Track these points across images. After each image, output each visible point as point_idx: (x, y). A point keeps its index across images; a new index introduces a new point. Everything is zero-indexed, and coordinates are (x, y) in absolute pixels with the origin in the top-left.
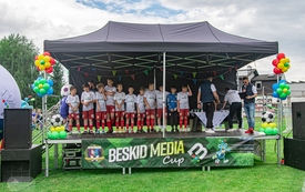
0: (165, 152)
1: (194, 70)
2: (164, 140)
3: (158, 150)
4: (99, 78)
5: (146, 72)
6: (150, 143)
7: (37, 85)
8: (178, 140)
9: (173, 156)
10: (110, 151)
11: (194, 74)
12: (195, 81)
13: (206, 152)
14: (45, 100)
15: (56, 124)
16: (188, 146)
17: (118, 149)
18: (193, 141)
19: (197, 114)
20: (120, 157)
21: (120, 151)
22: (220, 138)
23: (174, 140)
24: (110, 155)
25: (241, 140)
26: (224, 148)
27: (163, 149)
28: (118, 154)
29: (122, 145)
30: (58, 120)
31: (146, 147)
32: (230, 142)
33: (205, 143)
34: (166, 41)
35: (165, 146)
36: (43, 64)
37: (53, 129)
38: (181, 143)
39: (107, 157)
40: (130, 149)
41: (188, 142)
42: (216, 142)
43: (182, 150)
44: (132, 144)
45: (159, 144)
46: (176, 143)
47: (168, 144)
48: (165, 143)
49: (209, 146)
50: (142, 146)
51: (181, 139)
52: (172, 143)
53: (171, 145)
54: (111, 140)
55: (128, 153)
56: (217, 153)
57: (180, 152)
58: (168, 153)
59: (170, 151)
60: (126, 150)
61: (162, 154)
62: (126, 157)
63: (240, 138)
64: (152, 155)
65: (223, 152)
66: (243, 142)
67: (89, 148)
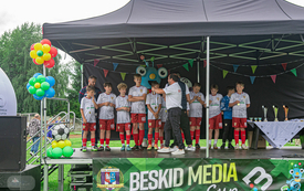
0: (209, 178)
1: (253, 63)
2: (208, 161)
3: (200, 175)
4: (123, 75)
5: (186, 66)
6: (188, 165)
7: (33, 84)
8: (229, 162)
9: (221, 185)
10: (132, 175)
11: (254, 68)
12: (253, 79)
13: (270, 180)
14: (44, 104)
15: (58, 137)
16: (243, 171)
17: (143, 173)
18: (250, 164)
19: (259, 124)
20: (146, 184)
21: (146, 176)
22: (292, 161)
23: (223, 161)
24: (132, 182)
26: (299, 176)
27: (206, 174)
28: (143, 180)
29: (148, 167)
30: (61, 132)
31: (181, 170)
33: (268, 166)
34: (210, 20)
35: (209, 170)
36: (40, 55)
37: (54, 143)
38: (233, 166)
39: (127, 184)
40: (159, 173)
41: (244, 165)
42: (287, 165)
43: (235, 176)
44: (163, 166)
45: (200, 167)
46: (225, 165)
47: (214, 167)
48: (210, 166)
49: (275, 172)
50: (176, 170)
51: (233, 161)
52: (220, 166)
53: (217, 168)
54: (133, 160)
55: (157, 178)
56: (288, 182)
57: (232, 179)
58: (214, 181)
59: (217, 178)
60: (153, 175)
61: (205, 182)
62: (153, 185)
64: (190, 183)
65: (298, 181)
67: (102, 170)
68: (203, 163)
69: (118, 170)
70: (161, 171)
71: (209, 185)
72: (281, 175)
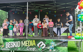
0: (27, 45)
8: (33, 40)
9: (31, 47)
10: (6, 43)
13: (45, 46)
17: (9, 43)
18: (39, 41)
21: (10, 44)
22: (51, 40)
24: (6, 45)
25: (61, 41)
26: (53, 44)
27: (26, 43)
28: (9, 45)
31: (20, 42)
32: (56, 42)
39: (5, 46)
40: (14, 43)
41: (37, 41)
42: (50, 41)
43: (35, 44)
45: (25, 41)
46: (32, 41)
47: (29, 41)
48: (27, 41)
49: (46, 43)
50: (18, 42)
51: (34, 40)
53: (30, 42)
54: (6, 39)
55: (13, 44)
56: (50, 46)
57: (34, 45)
58: (29, 45)
59: (30, 45)
60: (12, 43)
61: (26, 46)
62: (12, 46)
63: (61, 40)
64: (22, 46)
65: (53, 46)
66: (62, 42)
68: (25, 40)
70: (14, 42)
71: (27, 47)
72: (48, 44)
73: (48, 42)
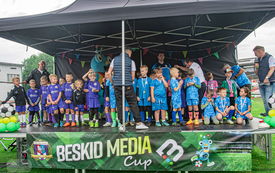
0: (126, 150)
1: (184, 49)
3: (117, 148)
4: (83, 63)
6: (106, 139)
8: (143, 135)
9: (137, 157)
10: (58, 147)
11: (185, 53)
13: (181, 151)
15: (3, 115)
16: (157, 143)
17: (67, 146)
18: (162, 136)
20: (70, 156)
21: (70, 149)
22: (201, 134)
23: (138, 135)
24: (58, 154)
26: (207, 146)
27: (123, 147)
28: (68, 153)
29: (72, 141)
31: (101, 143)
32: (216, 138)
33: (179, 140)
35: (126, 143)
38: (147, 139)
39: (55, 155)
40: (81, 146)
41: (157, 138)
42: (196, 137)
43: (149, 148)
44: (85, 140)
45: (118, 140)
46: (140, 138)
47: (130, 140)
48: (126, 139)
49: (186, 143)
50: (96, 143)
51: (146, 134)
52: (135, 139)
53: (133, 141)
54: (59, 134)
55: (80, 151)
56: (198, 153)
57: (147, 151)
58: (130, 152)
59: (133, 150)
60: (76, 148)
61: (123, 154)
62: (77, 157)
63: (230, 132)
64: (109, 155)
65: (206, 151)
66: (235, 138)
67: (35, 143)
68: (120, 137)
69: (46, 143)
70: (83, 144)
71: (126, 156)
72: (192, 146)
73: (192, 142)
